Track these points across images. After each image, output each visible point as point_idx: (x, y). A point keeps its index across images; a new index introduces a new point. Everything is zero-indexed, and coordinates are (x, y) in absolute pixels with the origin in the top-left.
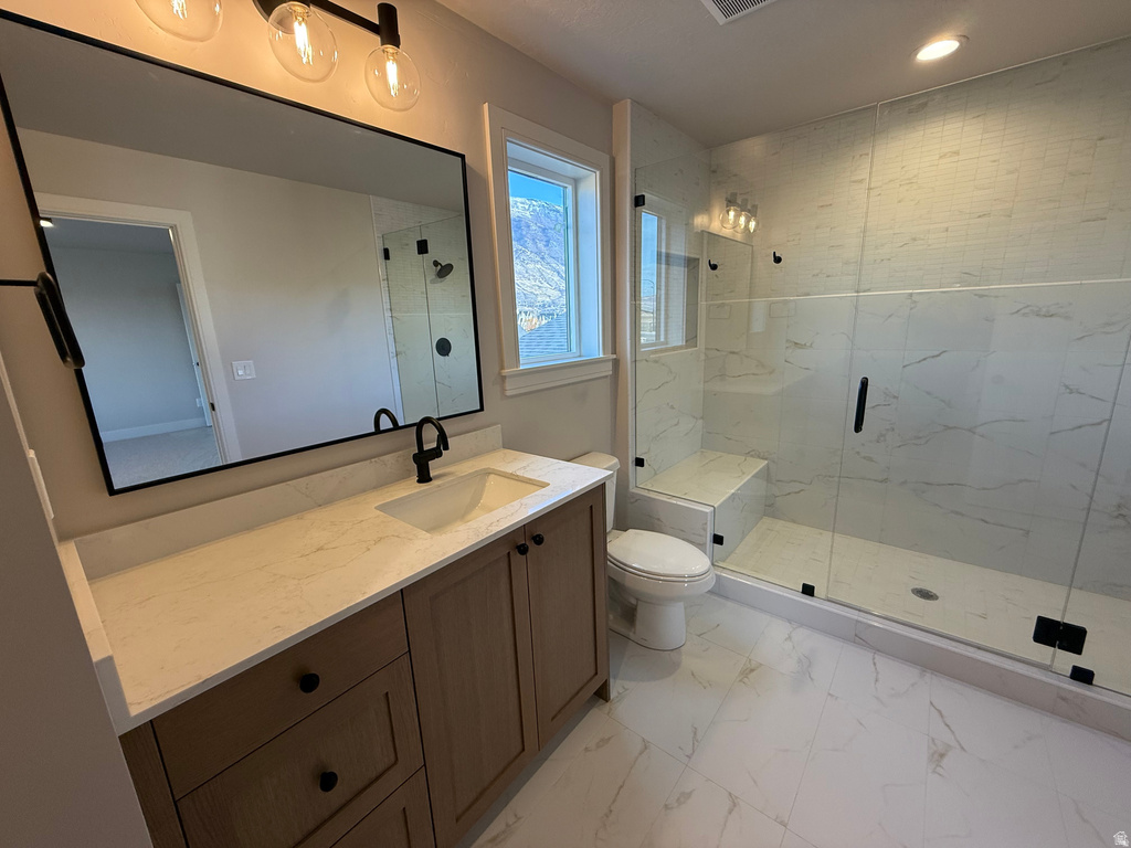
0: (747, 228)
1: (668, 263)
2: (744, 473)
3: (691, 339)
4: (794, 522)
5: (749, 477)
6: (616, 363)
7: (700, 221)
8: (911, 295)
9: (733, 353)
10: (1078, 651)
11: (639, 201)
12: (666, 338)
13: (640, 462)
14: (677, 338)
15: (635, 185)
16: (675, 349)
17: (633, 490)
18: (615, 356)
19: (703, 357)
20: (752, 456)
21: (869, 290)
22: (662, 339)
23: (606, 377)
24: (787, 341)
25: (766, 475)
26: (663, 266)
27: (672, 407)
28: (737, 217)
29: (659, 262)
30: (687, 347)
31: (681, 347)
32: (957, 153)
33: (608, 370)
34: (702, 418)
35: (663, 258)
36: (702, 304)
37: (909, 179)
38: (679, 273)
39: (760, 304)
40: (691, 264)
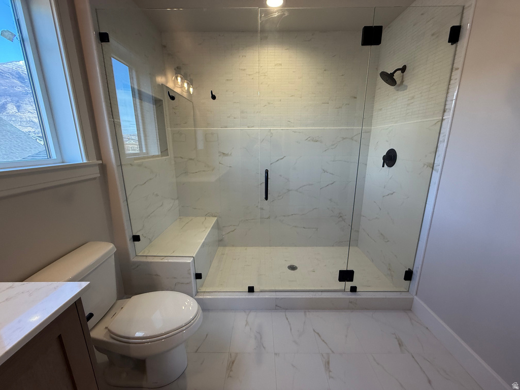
0: (188, 91)
1: (141, 99)
2: (206, 228)
3: (164, 150)
4: (233, 246)
5: (210, 229)
6: (103, 168)
7: (160, 80)
8: (270, 130)
9: (191, 159)
10: (351, 280)
11: (103, 38)
12: (147, 149)
13: (136, 238)
14: (155, 150)
15: (97, 22)
16: (153, 157)
17: (133, 259)
18: (100, 162)
19: (173, 162)
20: (209, 216)
21: (253, 127)
22: (144, 151)
23: (95, 179)
24: (219, 152)
25: (218, 227)
26: (138, 100)
27: (157, 195)
28: (182, 82)
29: (134, 96)
30: (162, 156)
31: (158, 156)
32: (281, 65)
33: (96, 173)
34: (178, 198)
35: (137, 95)
36: (169, 130)
37: (264, 73)
38: (149, 108)
39: (200, 131)
40: (157, 102)
